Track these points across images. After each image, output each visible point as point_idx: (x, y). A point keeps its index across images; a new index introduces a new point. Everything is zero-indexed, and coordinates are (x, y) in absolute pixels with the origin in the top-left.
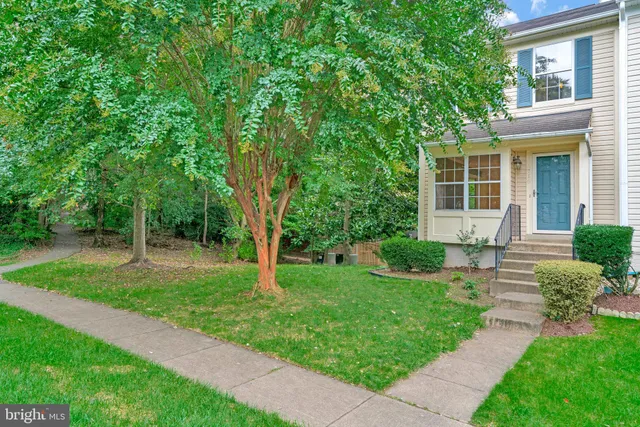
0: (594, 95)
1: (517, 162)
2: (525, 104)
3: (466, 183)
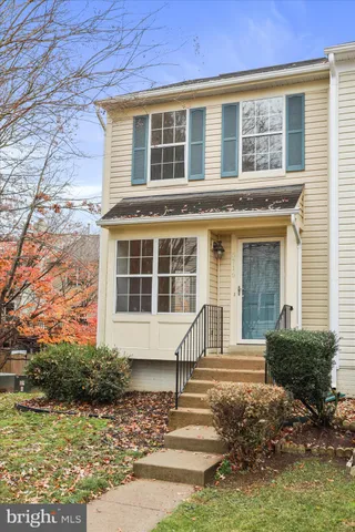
0: (307, 168)
1: (218, 249)
2: (231, 173)
3: (155, 276)
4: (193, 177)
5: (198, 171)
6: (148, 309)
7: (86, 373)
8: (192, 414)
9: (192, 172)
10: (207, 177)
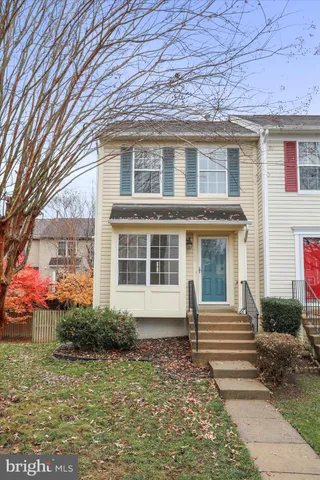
0: (241, 195)
2: (193, 193)
3: (148, 260)
4: (166, 193)
5: (169, 190)
6: (143, 282)
7: (114, 330)
8: (210, 354)
9: (165, 189)
10: (175, 194)
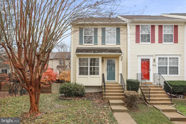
1: (103, 61)
2: (104, 44)
3: (89, 67)
4: (95, 44)
5: (96, 42)
6: (87, 74)
7: (78, 90)
8: (109, 98)
9: (95, 42)
10: (98, 44)
